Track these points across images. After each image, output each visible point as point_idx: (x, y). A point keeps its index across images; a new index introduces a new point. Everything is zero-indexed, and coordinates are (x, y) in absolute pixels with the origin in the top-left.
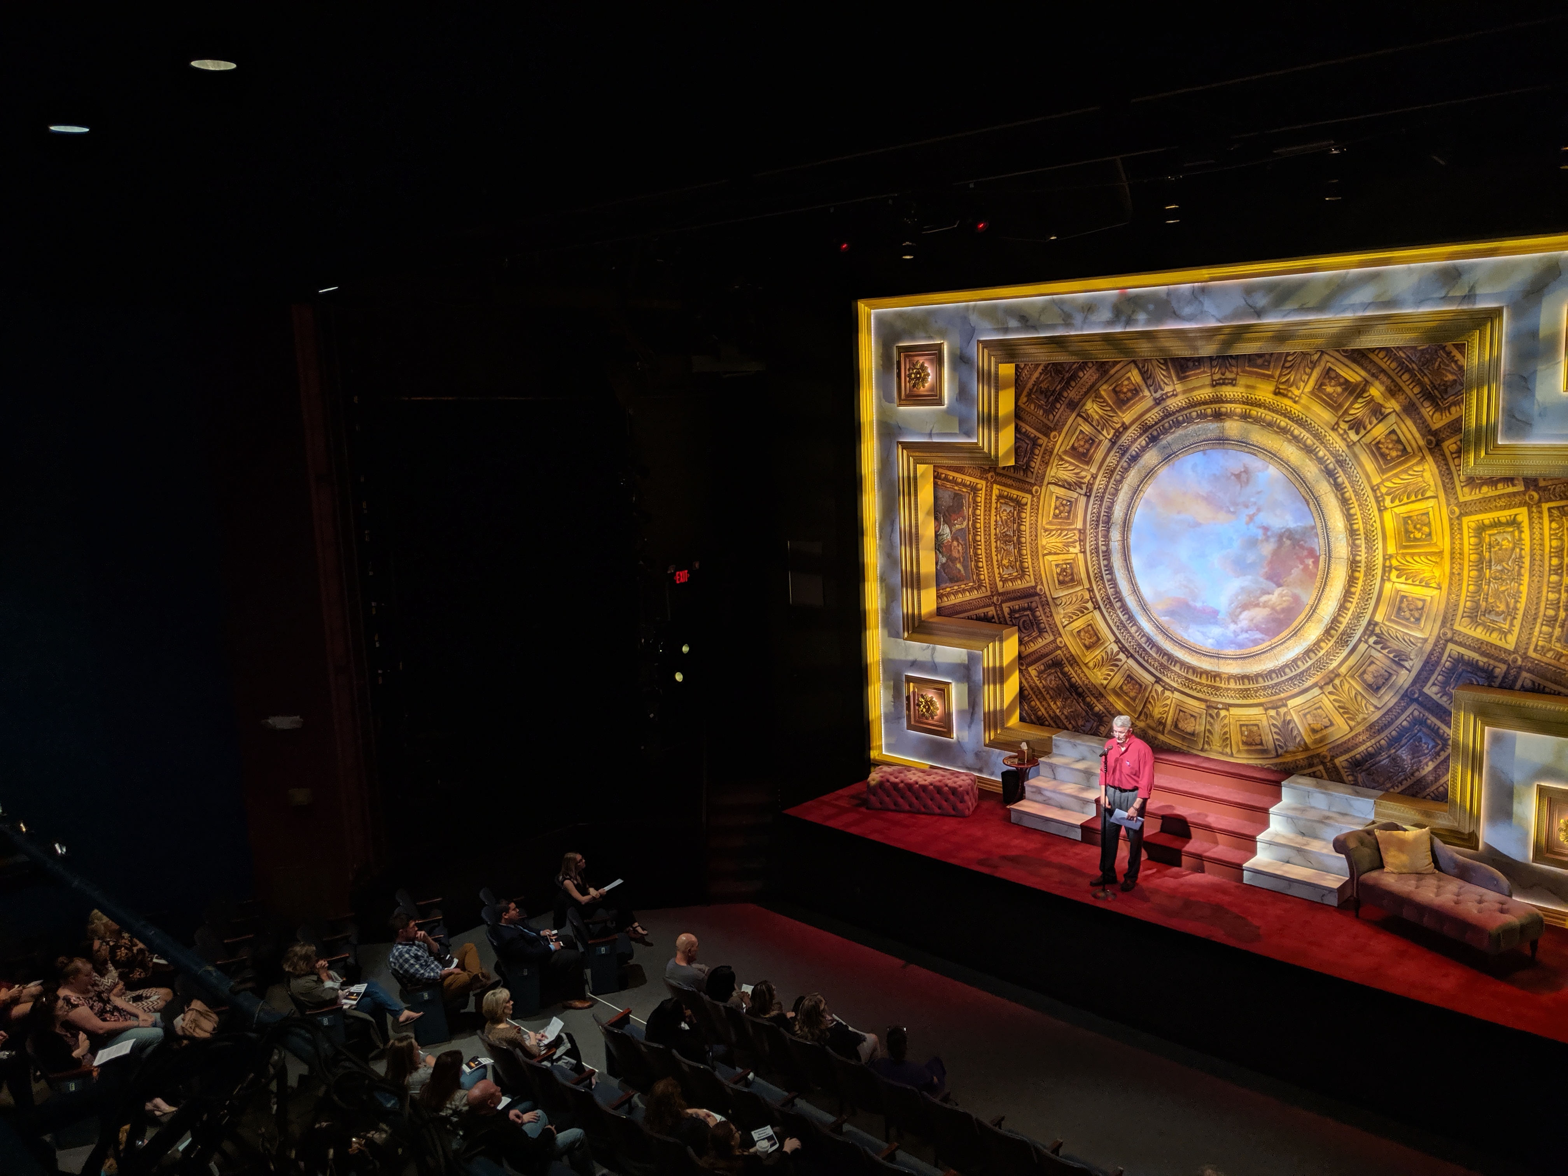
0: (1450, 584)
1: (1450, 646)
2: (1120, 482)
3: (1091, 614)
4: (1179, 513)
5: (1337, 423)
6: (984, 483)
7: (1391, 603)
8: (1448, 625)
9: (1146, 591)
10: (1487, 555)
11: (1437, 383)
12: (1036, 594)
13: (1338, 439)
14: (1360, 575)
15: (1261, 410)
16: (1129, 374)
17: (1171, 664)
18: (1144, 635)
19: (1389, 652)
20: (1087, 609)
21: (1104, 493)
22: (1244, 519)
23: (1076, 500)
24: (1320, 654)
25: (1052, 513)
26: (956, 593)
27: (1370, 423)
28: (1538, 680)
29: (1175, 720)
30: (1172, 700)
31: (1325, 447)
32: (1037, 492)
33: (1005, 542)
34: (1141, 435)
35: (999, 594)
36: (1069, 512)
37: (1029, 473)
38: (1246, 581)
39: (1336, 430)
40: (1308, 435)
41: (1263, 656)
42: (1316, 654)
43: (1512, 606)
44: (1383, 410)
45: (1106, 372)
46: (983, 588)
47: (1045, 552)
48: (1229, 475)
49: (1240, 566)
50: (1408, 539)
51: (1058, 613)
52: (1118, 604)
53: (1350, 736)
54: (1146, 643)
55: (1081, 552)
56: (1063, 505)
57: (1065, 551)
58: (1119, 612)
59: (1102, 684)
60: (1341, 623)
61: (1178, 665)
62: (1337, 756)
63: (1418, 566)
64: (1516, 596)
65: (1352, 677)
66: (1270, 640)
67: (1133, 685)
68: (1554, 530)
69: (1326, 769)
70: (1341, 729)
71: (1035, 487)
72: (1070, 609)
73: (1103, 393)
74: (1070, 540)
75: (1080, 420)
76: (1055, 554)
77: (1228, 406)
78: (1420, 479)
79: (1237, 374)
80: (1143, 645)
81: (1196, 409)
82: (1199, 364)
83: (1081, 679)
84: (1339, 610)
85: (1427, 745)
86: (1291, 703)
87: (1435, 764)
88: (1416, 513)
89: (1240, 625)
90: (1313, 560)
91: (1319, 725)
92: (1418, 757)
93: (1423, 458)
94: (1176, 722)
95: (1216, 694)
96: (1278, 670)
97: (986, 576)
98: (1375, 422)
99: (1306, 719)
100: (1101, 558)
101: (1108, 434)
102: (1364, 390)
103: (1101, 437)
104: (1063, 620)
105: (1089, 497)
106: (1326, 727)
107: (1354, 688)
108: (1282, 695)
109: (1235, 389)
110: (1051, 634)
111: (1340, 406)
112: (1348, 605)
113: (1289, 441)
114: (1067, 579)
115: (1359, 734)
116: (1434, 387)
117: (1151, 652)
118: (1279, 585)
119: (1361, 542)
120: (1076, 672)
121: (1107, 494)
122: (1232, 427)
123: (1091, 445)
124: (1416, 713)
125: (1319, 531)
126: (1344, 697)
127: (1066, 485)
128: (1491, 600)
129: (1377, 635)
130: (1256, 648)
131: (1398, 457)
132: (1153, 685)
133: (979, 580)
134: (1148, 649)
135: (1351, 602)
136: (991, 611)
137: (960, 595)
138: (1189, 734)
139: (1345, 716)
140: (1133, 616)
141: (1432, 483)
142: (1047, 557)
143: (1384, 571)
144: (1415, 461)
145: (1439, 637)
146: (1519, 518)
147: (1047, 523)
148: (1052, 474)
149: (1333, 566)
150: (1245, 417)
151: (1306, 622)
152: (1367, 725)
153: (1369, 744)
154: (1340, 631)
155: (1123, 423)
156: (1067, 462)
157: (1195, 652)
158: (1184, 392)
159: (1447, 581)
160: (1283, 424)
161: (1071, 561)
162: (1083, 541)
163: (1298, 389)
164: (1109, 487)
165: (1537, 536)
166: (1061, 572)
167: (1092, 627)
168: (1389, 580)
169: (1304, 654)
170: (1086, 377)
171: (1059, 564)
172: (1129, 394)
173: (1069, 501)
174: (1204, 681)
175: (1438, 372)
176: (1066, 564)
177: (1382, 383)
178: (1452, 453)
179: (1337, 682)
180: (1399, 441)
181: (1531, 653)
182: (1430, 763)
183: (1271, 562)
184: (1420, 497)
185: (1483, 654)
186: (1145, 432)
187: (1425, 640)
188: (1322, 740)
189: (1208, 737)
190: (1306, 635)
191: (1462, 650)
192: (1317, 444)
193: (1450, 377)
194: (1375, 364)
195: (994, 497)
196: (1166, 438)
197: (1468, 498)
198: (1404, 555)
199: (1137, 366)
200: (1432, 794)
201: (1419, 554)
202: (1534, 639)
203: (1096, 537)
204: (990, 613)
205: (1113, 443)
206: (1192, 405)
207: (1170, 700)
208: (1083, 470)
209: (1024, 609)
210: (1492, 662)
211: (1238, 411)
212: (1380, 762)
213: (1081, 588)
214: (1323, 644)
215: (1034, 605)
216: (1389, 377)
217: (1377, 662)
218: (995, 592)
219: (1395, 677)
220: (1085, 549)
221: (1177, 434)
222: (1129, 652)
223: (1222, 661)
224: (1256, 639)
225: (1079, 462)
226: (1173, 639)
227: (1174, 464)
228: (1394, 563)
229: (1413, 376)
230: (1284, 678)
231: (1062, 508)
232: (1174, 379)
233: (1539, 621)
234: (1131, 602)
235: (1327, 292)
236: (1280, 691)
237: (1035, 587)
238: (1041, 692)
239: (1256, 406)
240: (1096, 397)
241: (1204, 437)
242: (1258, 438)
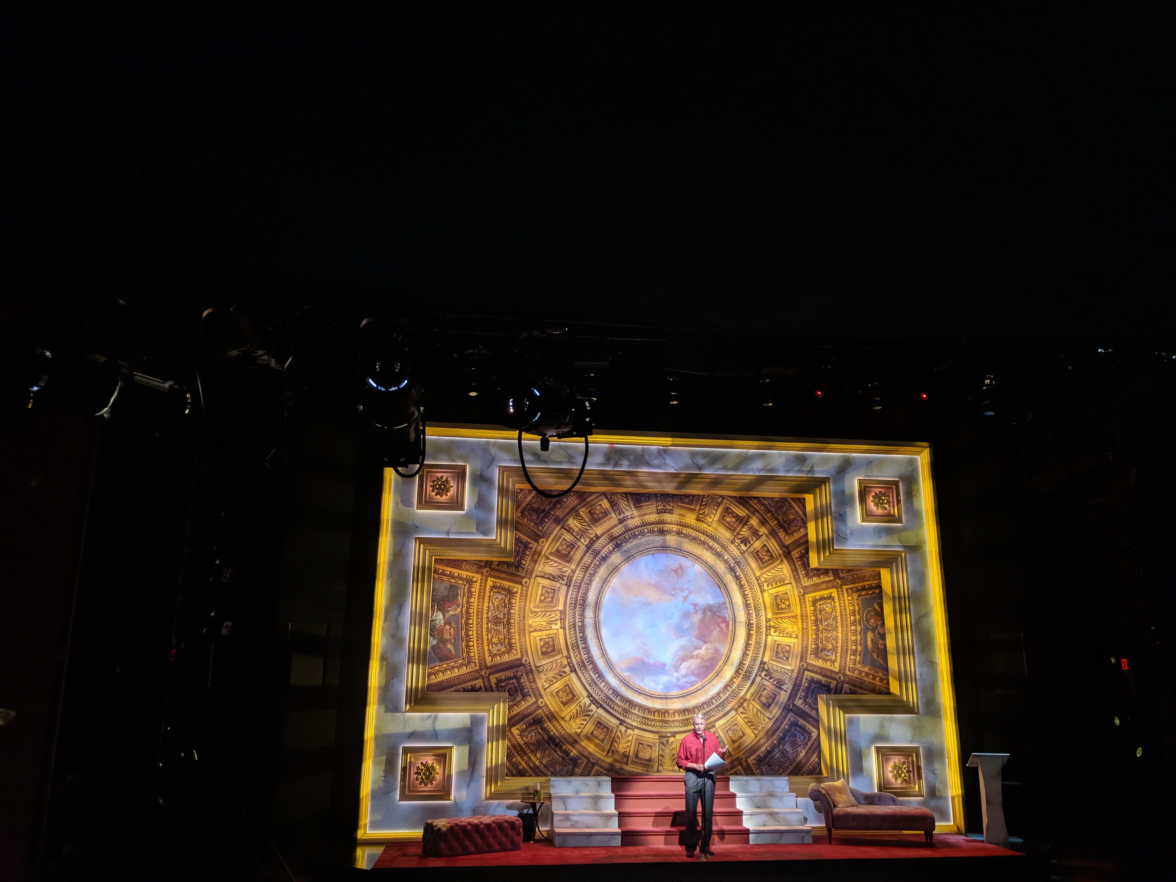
0: (803, 635)
1: (806, 673)
2: (594, 575)
3: (568, 676)
4: (636, 596)
5: (734, 539)
6: (479, 576)
7: (772, 647)
8: (804, 660)
9: (612, 654)
10: (819, 616)
11: (785, 519)
12: (521, 665)
13: (735, 549)
14: (753, 632)
15: (689, 530)
16: (601, 502)
17: (631, 708)
18: (611, 688)
19: (773, 681)
20: (565, 672)
21: (581, 583)
22: (681, 599)
23: (559, 588)
24: (734, 687)
25: (538, 599)
26: (444, 671)
27: (753, 540)
28: (852, 688)
29: (635, 751)
30: (633, 737)
31: (728, 553)
32: (526, 583)
33: (496, 624)
34: (609, 543)
35: (488, 668)
36: (553, 598)
37: (521, 569)
38: (683, 641)
39: (734, 543)
40: (717, 546)
41: (698, 693)
42: (731, 688)
43: (835, 645)
44: (759, 533)
45: (584, 500)
46: (472, 664)
47: (531, 629)
48: (670, 570)
49: (679, 631)
50: (778, 609)
51: (540, 679)
52: (591, 666)
53: (755, 741)
54: (612, 695)
55: (561, 628)
56: (547, 592)
57: (548, 628)
58: (591, 672)
59: (576, 733)
60: (744, 665)
61: (637, 708)
62: (749, 757)
63: (785, 625)
64: (836, 639)
65: (754, 700)
66: (701, 681)
67: (602, 729)
68: (851, 600)
69: (743, 768)
70: (750, 737)
71: (525, 580)
72: (551, 674)
73: (581, 513)
74: (553, 619)
75: (563, 531)
76: (540, 630)
77: (668, 526)
78: (781, 573)
79: (673, 507)
80: (610, 696)
81: (647, 527)
82: (649, 499)
83: (558, 731)
84: (743, 656)
85: (800, 739)
86: (718, 724)
87: (806, 751)
88: (781, 593)
89: (680, 673)
90: (725, 624)
91: (737, 737)
92: (796, 748)
93: (782, 561)
94: (637, 753)
95: (665, 726)
96: (708, 701)
97: (476, 653)
98: (755, 539)
99: (728, 733)
100: (578, 631)
101: (584, 541)
102: (747, 521)
103: (580, 543)
104: (545, 684)
105: (569, 586)
106: (741, 737)
107: (756, 707)
108: (712, 719)
109: (672, 516)
110: (533, 697)
111: (735, 529)
112: (748, 652)
113: (707, 549)
114: (549, 650)
115: (761, 739)
116: (784, 522)
117: (616, 701)
118: (705, 643)
119: (752, 611)
120: (554, 726)
121: (583, 584)
122: (671, 540)
123: (572, 549)
124: (792, 719)
125: (728, 605)
126: (750, 715)
127: (551, 577)
128: (824, 643)
129: (766, 671)
130: (692, 688)
131: (769, 560)
132: (618, 726)
133: (469, 657)
134: (614, 699)
135: (750, 650)
136: (479, 683)
137: (449, 672)
138: (646, 760)
139: (752, 728)
140: (602, 674)
141: (788, 575)
142: (532, 633)
143: (767, 629)
144: (777, 563)
145: (800, 668)
146: (833, 595)
147: (534, 607)
148: (540, 569)
149: (737, 628)
150: (679, 533)
151: (724, 666)
152: (765, 732)
153: (767, 745)
154: (745, 670)
155: (596, 535)
156: (552, 560)
157: (650, 696)
158: (639, 516)
159: (801, 633)
160: (702, 539)
161: (553, 635)
162: (563, 619)
163: (711, 518)
164: (585, 579)
165: (843, 605)
166: (544, 644)
167: (569, 687)
168: (770, 634)
169: (724, 688)
170: (568, 502)
171: (543, 639)
172: (601, 515)
173: (553, 590)
174: (656, 718)
175: (785, 514)
176: (548, 638)
177: (757, 518)
178: (796, 559)
179: (745, 705)
180: (768, 551)
181: (847, 673)
182: (803, 751)
183: (699, 627)
184: (782, 583)
185: (824, 676)
186: (612, 540)
187: (793, 671)
188: (740, 746)
189: (661, 760)
190: (724, 675)
191: (813, 675)
192: (723, 551)
193: (792, 517)
194: (753, 507)
195: (488, 587)
196: (627, 545)
197: (807, 584)
198: (777, 618)
199: (607, 498)
200: (806, 772)
201: (785, 618)
202: (848, 664)
203: (574, 616)
204: (478, 685)
205: (588, 547)
206: (644, 524)
207: (631, 737)
208: (565, 566)
209: (510, 678)
210: (829, 680)
211: (675, 529)
212: (775, 755)
213: (561, 656)
214: (735, 680)
215: (519, 674)
216: (761, 514)
217: (768, 688)
218: (483, 666)
219: (778, 697)
220: (565, 625)
221: (634, 543)
222: (599, 703)
223: (669, 701)
224: (692, 682)
225: (561, 561)
226: (633, 689)
227: (632, 563)
228: (772, 624)
229: (773, 514)
230: (712, 707)
231: (547, 595)
232: (632, 507)
233: (849, 653)
234: (601, 664)
235: (738, 461)
236: (710, 716)
237: (521, 659)
238: (522, 748)
239: (686, 527)
240: (576, 516)
241: (653, 545)
242: (688, 546)
